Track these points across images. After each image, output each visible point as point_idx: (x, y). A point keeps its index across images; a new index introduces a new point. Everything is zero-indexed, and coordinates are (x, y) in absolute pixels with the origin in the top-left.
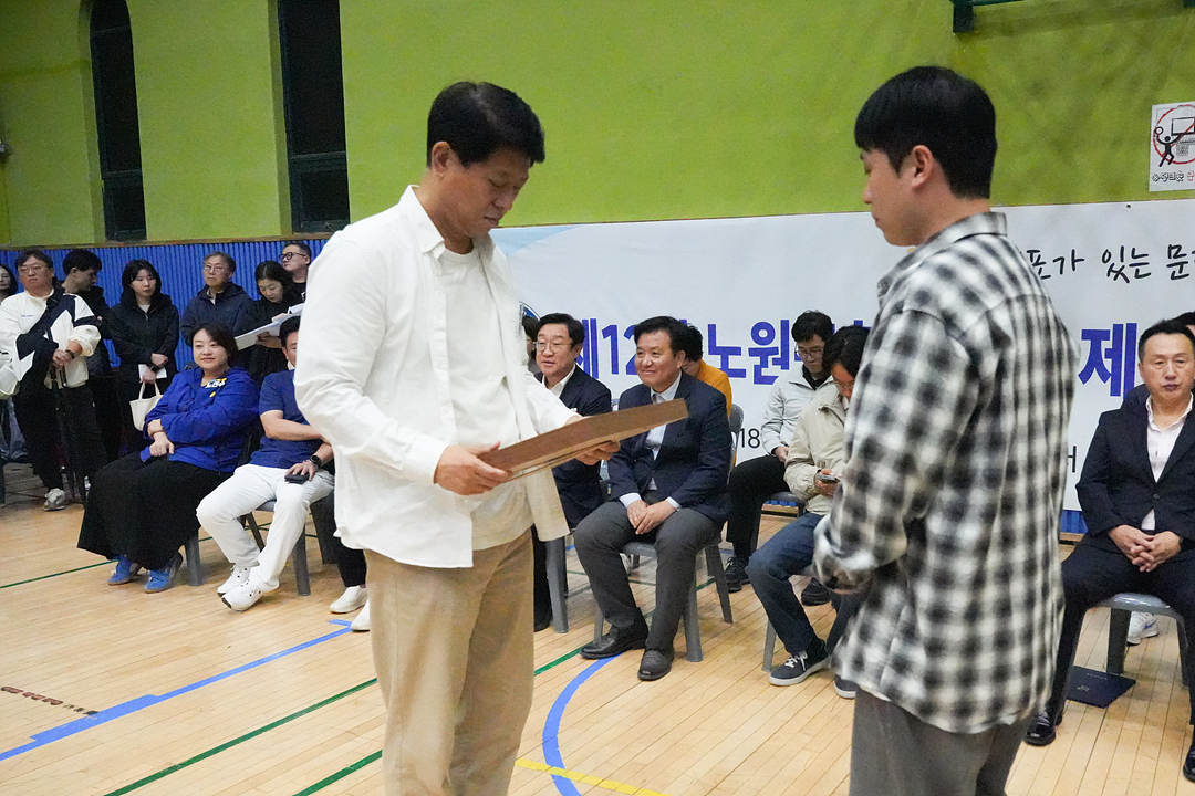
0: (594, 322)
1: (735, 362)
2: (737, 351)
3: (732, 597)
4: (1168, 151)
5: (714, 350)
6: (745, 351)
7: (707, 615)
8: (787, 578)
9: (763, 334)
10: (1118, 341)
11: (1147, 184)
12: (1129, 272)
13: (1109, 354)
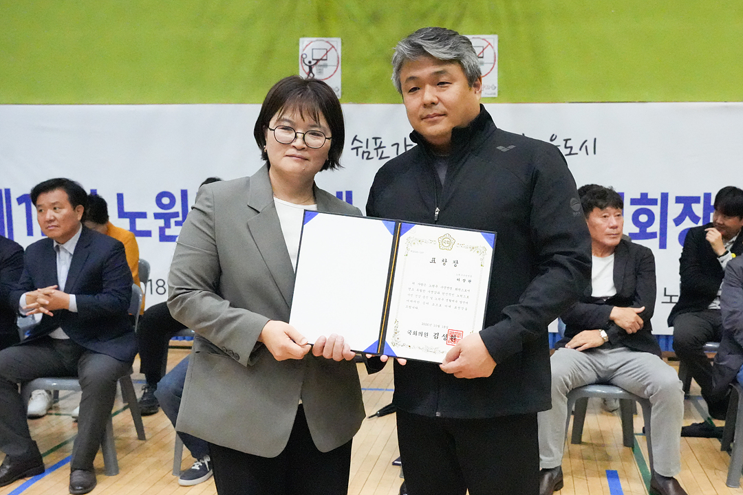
0: (8, 191)
1: (141, 224)
2: (143, 215)
3: (145, 420)
5: (122, 214)
6: (150, 215)
7: (123, 435)
9: (166, 201)
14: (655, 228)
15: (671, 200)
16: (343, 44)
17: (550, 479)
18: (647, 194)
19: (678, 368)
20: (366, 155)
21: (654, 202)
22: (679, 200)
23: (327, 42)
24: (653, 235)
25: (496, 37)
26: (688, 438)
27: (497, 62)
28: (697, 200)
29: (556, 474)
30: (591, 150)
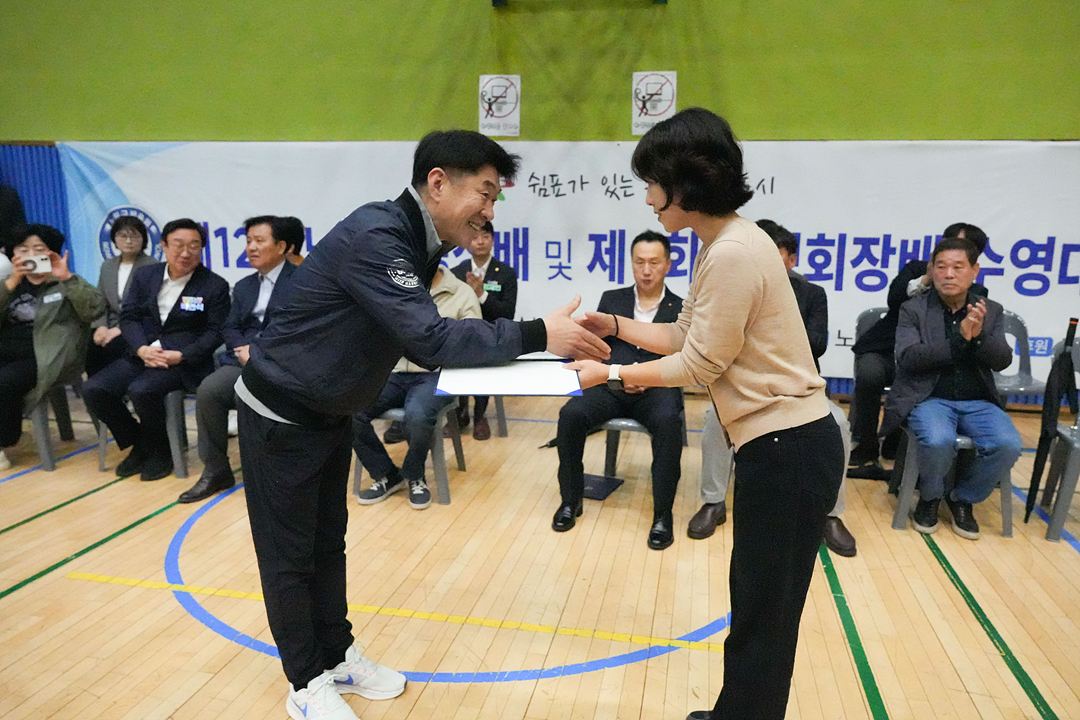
4: (644, 106)
8: (369, 422)
10: (613, 242)
11: (630, 129)
12: (620, 193)
13: (608, 251)
14: (831, 269)
15: (849, 242)
16: (522, 81)
17: (714, 513)
18: (824, 235)
19: (848, 411)
20: (543, 192)
21: (831, 243)
22: (857, 241)
23: (508, 79)
24: (829, 277)
25: (674, 73)
26: (855, 480)
27: (675, 100)
28: (875, 241)
29: (719, 509)
30: (768, 189)
